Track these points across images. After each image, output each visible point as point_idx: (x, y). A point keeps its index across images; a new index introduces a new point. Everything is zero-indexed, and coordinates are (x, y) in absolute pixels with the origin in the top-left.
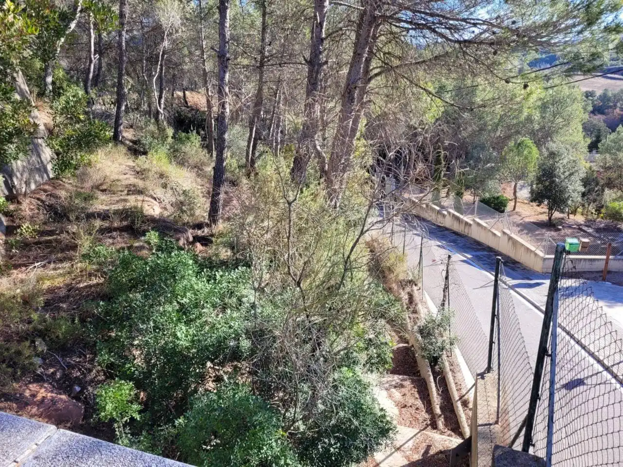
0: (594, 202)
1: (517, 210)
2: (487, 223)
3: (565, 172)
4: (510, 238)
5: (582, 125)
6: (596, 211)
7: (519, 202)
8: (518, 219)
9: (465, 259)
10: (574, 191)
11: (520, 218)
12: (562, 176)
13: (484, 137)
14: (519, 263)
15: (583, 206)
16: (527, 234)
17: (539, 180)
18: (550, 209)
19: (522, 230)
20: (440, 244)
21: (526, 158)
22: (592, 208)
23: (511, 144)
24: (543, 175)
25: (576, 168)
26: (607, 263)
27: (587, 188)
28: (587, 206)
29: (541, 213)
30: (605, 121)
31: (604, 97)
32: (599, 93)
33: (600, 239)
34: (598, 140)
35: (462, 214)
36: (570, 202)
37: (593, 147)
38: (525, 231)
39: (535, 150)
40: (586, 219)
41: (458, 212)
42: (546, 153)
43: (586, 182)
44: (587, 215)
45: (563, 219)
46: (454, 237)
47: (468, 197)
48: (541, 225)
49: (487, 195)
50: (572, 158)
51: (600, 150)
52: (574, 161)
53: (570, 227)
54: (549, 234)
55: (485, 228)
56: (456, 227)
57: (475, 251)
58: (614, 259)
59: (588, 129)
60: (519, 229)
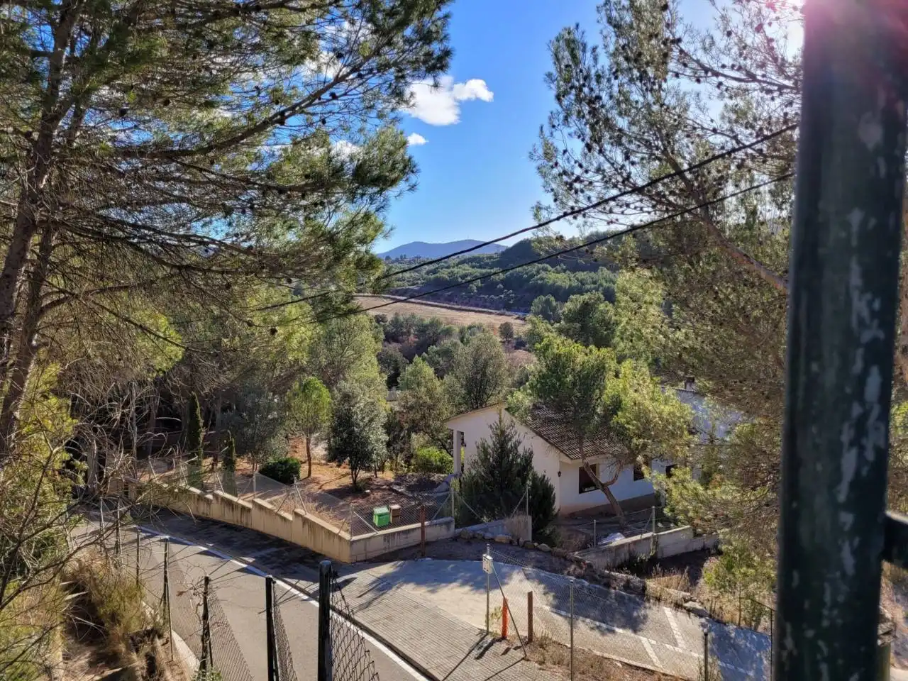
0: (402, 452)
1: (312, 475)
2: (271, 503)
3: (364, 418)
4: (305, 521)
5: (377, 356)
6: (405, 463)
7: (314, 464)
8: (314, 489)
9: (245, 566)
10: (377, 440)
11: (319, 486)
12: (361, 424)
13: (257, 380)
14: (320, 555)
15: (391, 458)
16: (328, 509)
17: (335, 431)
18: (353, 468)
19: (320, 506)
20: (205, 549)
21: (316, 403)
22: (400, 459)
23: (296, 386)
24: (340, 425)
25: (375, 412)
26: (423, 532)
27: (392, 436)
28: (394, 458)
29: (344, 476)
30: (401, 351)
31: (396, 322)
32: (390, 317)
33: (414, 499)
34: (397, 374)
35: (236, 496)
36: (374, 456)
37: (392, 382)
38: (324, 507)
39: (325, 392)
40: (396, 475)
41: (230, 493)
42: (338, 396)
43: (389, 428)
44: (397, 470)
45: (370, 479)
46: (227, 534)
47: (243, 464)
48: (341, 493)
49: (271, 460)
50: (369, 400)
51: (400, 385)
52: (372, 404)
53: (379, 488)
54: (354, 503)
55: (270, 511)
56: (229, 517)
57: (259, 550)
58: (430, 526)
59: (383, 360)
60: (317, 504)
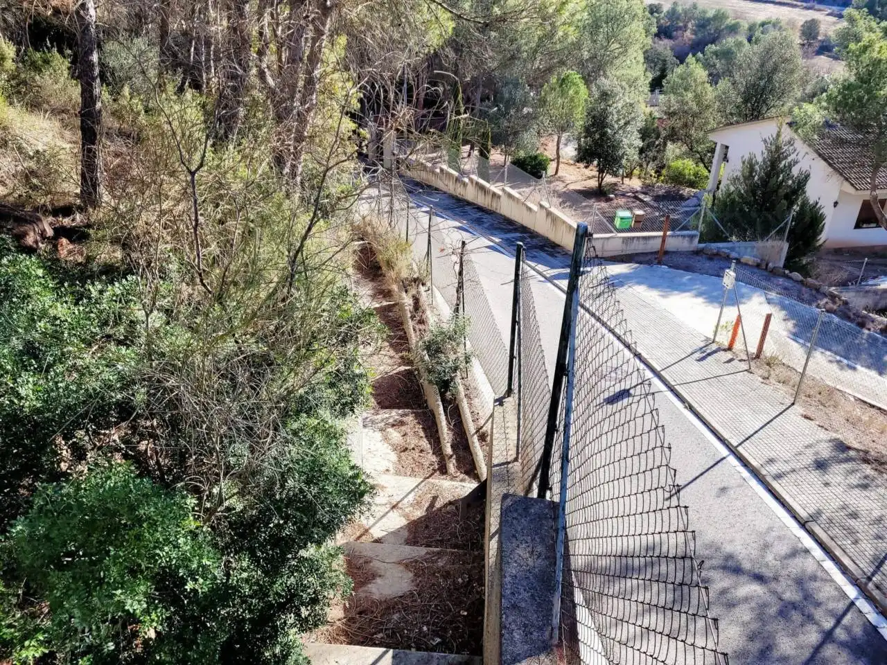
0: (654, 161)
1: (560, 174)
2: (520, 194)
3: (619, 120)
4: (549, 214)
5: (644, 53)
6: (656, 173)
7: (563, 163)
8: (560, 187)
9: (492, 244)
10: (630, 146)
11: (564, 185)
12: (616, 126)
13: (516, 70)
14: (559, 246)
15: (641, 166)
16: (570, 207)
17: (588, 131)
18: (601, 171)
19: (564, 202)
20: (461, 225)
21: (572, 100)
22: (651, 169)
23: (553, 80)
24: (593, 125)
25: (633, 115)
26: (664, 241)
27: (646, 142)
28: (645, 166)
29: (590, 178)
30: (672, 49)
31: (673, 14)
32: (666, 7)
33: (658, 209)
34: (663, 75)
35: (488, 182)
36: (624, 162)
37: (656, 85)
38: (568, 204)
39: (583, 89)
40: (644, 184)
41: (483, 178)
42: (596, 93)
43: (645, 133)
44: (645, 179)
45: (615, 184)
46: (479, 214)
47: (496, 156)
48: (588, 194)
49: (522, 154)
50: (628, 101)
51: (665, 89)
52: (631, 105)
53: (623, 195)
54: (598, 205)
55: (518, 200)
56: (482, 201)
57: (506, 233)
58: (672, 236)
59: (651, 59)
60: (561, 200)
